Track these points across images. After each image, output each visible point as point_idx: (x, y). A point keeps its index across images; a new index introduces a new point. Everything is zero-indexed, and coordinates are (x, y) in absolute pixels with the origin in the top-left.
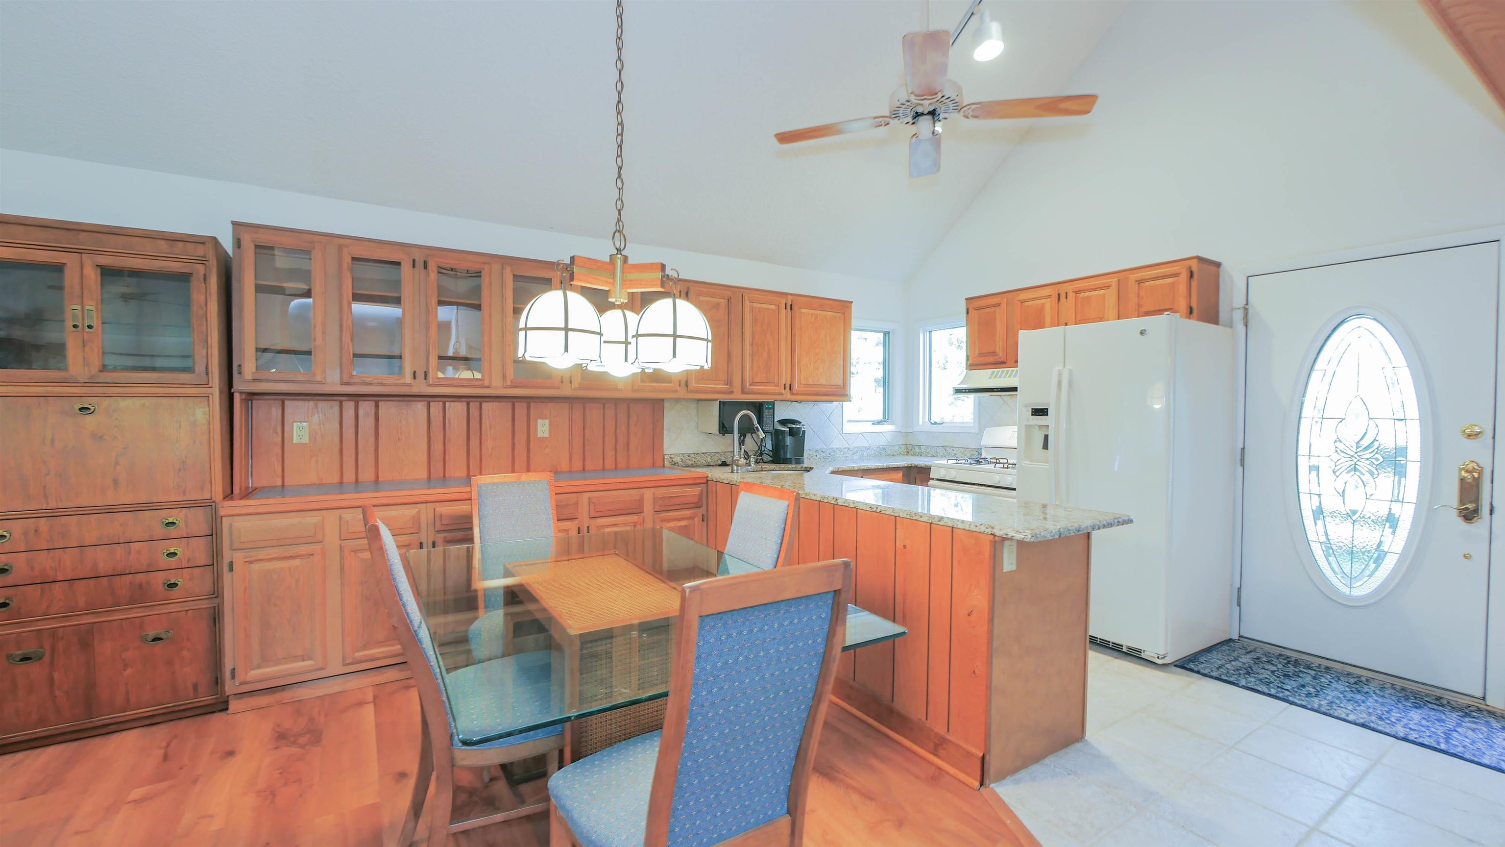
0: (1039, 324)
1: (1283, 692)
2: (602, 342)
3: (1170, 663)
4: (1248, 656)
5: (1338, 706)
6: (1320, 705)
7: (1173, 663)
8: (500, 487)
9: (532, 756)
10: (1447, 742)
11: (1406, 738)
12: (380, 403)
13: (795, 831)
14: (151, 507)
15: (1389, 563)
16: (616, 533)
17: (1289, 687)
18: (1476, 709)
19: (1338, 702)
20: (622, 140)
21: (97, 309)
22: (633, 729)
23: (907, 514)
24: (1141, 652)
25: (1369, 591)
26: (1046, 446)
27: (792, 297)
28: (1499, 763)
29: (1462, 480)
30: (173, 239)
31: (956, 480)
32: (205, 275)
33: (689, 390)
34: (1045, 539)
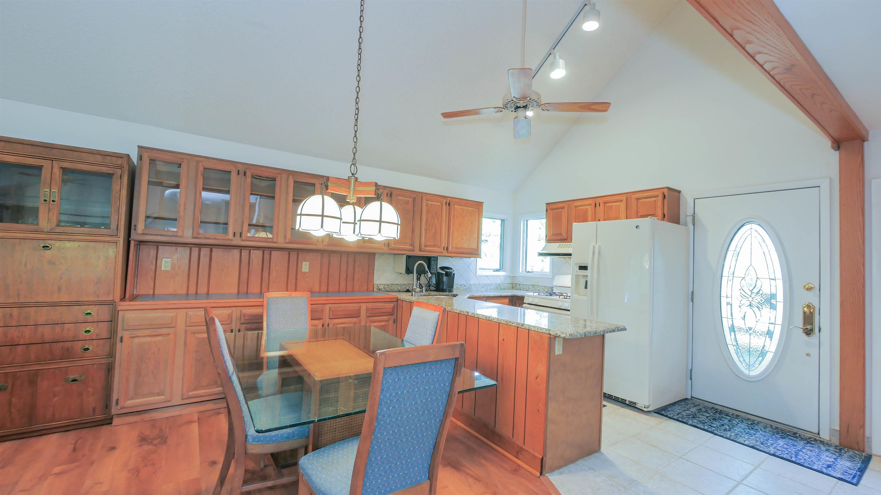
0: (585, 220)
1: (711, 428)
2: (342, 222)
3: (652, 411)
4: (695, 408)
5: (740, 436)
6: (731, 436)
7: (653, 411)
8: (280, 299)
9: (290, 449)
10: (796, 457)
11: (775, 454)
12: (213, 249)
13: (432, 489)
14: (78, 303)
15: (769, 357)
16: (344, 328)
17: (715, 426)
18: (814, 439)
19: (740, 434)
20: (358, 117)
21: (58, 191)
22: (347, 434)
23: (505, 322)
24: (636, 404)
25: (759, 373)
26: (586, 287)
27: (450, 199)
28: (822, 468)
29: (804, 313)
30: (105, 154)
31: (538, 304)
32: (121, 175)
33: (389, 248)
34: (577, 337)
